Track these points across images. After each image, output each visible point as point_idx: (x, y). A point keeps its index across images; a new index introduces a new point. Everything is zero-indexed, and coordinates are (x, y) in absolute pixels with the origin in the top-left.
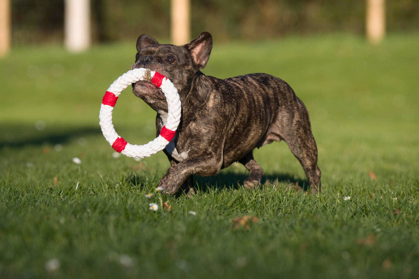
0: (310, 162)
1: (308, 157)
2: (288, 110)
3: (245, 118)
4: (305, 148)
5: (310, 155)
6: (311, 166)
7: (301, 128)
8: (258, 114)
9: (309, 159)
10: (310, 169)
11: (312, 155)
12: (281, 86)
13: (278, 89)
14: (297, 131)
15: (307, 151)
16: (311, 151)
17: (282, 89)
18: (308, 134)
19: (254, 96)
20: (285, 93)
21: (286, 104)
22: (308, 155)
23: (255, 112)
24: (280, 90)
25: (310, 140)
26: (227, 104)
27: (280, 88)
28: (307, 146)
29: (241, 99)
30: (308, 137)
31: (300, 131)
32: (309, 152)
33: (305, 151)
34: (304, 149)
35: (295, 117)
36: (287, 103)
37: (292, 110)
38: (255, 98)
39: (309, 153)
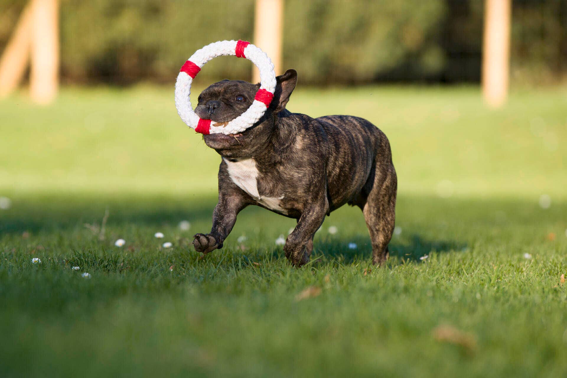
0: (383, 239)
1: (384, 232)
2: (382, 169)
3: (348, 157)
4: (384, 221)
5: (387, 231)
6: (382, 244)
7: (387, 195)
8: (359, 152)
9: (384, 235)
10: (380, 247)
11: (388, 231)
12: (383, 140)
13: (379, 141)
14: (383, 197)
15: (384, 224)
16: (389, 226)
17: (383, 143)
18: (391, 206)
19: (352, 133)
20: (385, 150)
21: (382, 161)
22: (384, 229)
23: (356, 150)
24: (381, 143)
25: (391, 214)
26: (322, 142)
27: (382, 142)
28: (387, 219)
29: (339, 136)
30: (390, 209)
31: (385, 198)
32: (386, 226)
33: (383, 224)
34: (382, 221)
35: (387, 180)
36: (384, 161)
37: (386, 171)
38: (354, 135)
39: (386, 228)
